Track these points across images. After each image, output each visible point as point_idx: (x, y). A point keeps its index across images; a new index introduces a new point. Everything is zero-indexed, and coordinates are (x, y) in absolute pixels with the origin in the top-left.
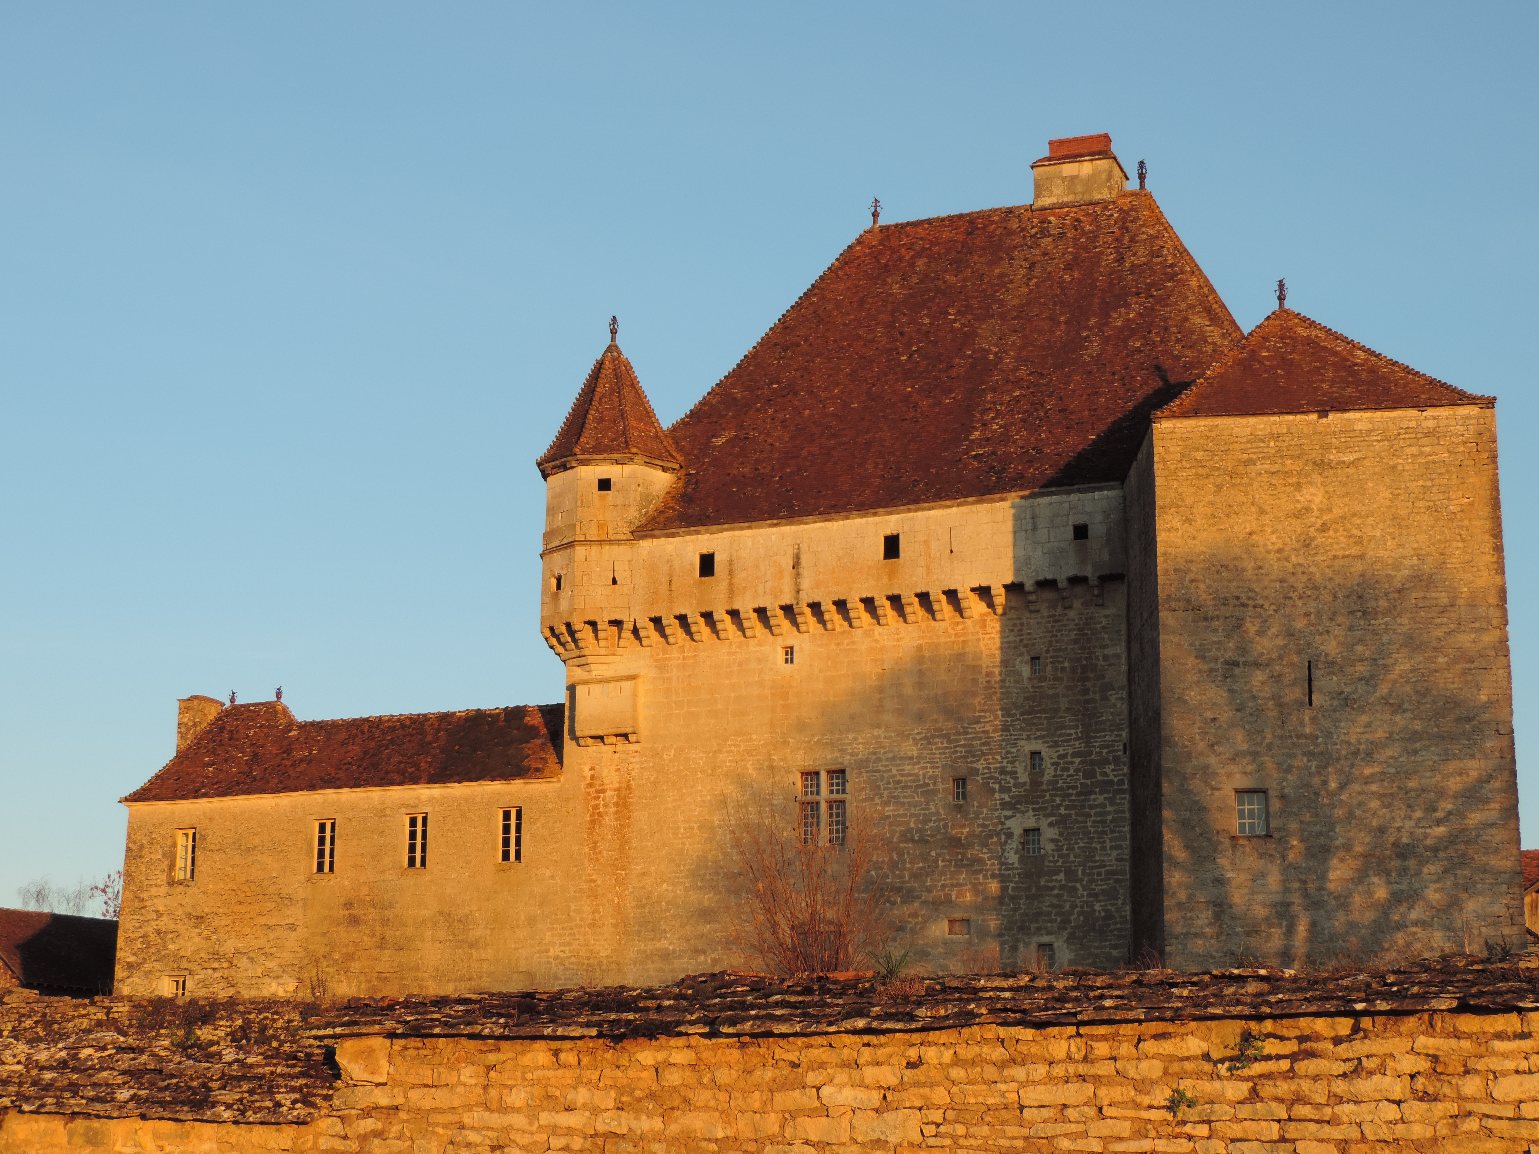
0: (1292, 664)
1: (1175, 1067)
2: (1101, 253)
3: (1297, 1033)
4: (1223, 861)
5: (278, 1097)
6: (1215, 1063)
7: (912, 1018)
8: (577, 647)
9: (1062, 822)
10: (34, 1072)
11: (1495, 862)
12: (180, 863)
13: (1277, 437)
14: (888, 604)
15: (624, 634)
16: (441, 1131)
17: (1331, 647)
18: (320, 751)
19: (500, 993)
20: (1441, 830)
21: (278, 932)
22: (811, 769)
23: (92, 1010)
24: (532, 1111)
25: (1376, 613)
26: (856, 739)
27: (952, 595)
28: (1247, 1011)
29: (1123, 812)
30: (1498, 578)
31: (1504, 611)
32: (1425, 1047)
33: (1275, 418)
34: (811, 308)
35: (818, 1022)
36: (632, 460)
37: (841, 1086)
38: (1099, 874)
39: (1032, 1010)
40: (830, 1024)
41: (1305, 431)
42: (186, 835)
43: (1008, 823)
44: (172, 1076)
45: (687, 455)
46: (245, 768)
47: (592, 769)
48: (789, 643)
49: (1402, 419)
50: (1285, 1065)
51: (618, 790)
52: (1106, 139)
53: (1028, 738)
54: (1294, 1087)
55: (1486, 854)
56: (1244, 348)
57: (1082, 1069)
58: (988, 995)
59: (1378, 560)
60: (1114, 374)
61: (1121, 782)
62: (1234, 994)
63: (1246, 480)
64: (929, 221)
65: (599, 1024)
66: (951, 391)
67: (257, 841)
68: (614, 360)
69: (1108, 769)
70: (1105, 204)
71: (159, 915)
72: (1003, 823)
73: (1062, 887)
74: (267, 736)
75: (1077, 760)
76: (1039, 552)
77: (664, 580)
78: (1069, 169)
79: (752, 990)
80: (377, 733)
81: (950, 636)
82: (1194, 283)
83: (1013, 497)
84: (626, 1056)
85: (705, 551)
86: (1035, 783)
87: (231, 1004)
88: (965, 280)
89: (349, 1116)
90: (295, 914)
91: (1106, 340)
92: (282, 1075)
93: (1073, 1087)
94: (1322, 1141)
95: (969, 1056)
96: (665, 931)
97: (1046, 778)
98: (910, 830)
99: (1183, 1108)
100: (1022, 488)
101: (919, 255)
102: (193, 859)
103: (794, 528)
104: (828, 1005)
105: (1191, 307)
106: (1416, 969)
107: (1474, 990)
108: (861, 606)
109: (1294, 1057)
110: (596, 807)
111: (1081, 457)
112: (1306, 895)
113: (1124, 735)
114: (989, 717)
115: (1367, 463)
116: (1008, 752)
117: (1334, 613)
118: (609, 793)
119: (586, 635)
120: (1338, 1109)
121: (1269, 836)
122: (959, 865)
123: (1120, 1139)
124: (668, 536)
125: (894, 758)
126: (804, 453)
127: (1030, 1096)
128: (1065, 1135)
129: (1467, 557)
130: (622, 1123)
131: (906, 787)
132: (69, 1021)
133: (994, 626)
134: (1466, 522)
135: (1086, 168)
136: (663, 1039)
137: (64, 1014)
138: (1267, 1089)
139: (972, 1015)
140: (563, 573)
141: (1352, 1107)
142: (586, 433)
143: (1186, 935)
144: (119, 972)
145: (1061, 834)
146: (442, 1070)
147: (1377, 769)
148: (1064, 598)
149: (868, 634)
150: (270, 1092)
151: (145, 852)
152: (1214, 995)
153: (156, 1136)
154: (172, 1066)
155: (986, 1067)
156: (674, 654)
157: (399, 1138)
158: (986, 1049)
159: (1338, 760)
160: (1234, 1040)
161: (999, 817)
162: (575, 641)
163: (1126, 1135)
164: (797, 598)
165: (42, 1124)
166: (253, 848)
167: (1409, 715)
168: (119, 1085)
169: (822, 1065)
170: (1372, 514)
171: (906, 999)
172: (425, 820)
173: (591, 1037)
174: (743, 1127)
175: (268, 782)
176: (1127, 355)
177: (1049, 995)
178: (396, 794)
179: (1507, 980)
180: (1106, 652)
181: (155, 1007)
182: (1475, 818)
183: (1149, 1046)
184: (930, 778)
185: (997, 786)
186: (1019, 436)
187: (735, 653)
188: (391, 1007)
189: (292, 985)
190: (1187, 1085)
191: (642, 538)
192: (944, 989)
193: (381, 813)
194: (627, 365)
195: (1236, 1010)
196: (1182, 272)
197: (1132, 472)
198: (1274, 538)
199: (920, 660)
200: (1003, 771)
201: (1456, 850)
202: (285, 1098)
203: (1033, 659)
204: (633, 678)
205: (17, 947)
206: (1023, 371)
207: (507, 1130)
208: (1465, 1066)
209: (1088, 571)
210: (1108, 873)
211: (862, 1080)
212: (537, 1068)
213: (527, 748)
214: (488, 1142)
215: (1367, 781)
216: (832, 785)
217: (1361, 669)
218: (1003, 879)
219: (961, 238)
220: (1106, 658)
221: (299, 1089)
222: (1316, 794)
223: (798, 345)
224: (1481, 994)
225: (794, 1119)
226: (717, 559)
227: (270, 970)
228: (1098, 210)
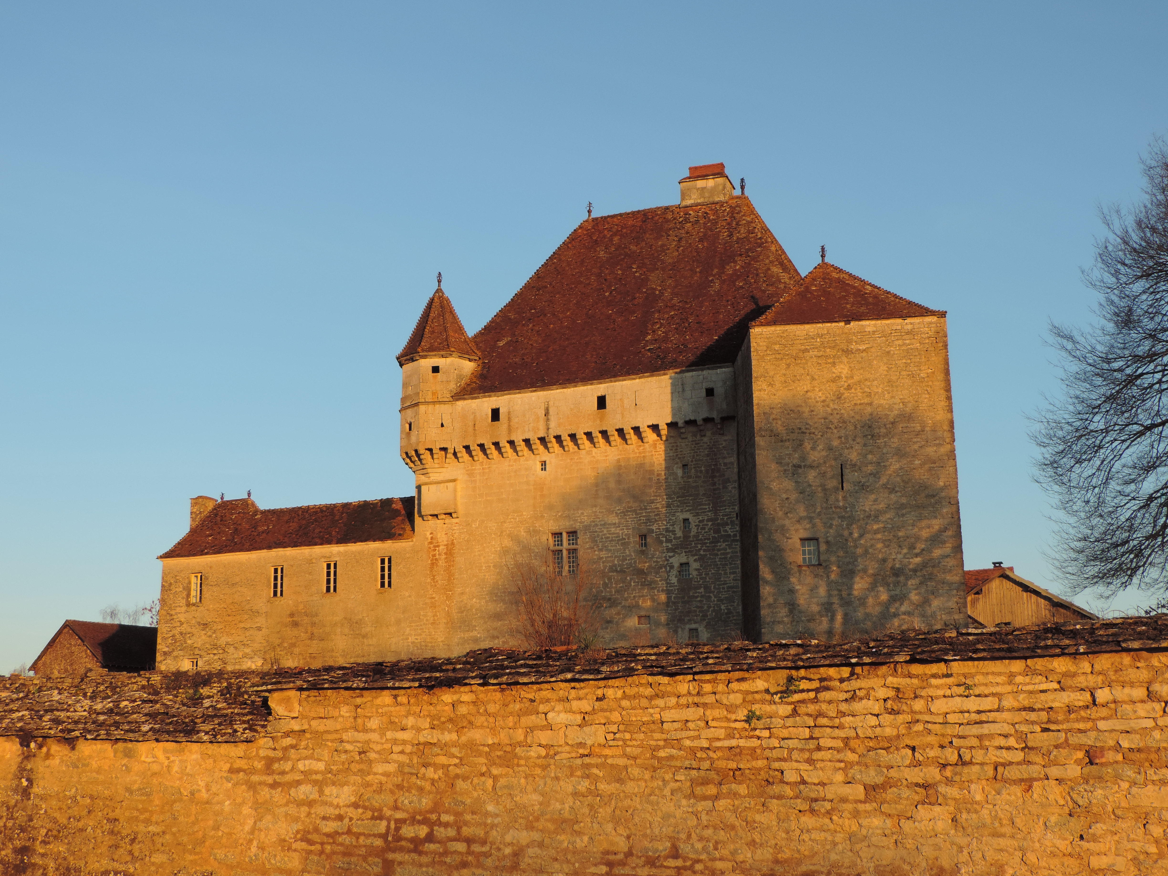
0: (831, 466)
1: (749, 698)
2: (720, 232)
3: (819, 676)
4: (793, 580)
5: (235, 727)
6: (772, 695)
7: (599, 672)
8: (421, 463)
9: (701, 559)
10: (94, 716)
11: (949, 577)
12: (193, 593)
13: (821, 336)
14: (600, 435)
15: (448, 456)
16: (330, 744)
17: (853, 456)
18: (274, 526)
19: (363, 663)
20: (918, 560)
21: (251, 632)
22: (558, 531)
23: (139, 679)
24: (382, 731)
25: (879, 436)
26: (583, 513)
27: (636, 430)
28: (790, 664)
29: (737, 552)
30: (949, 415)
31: (953, 434)
32: (892, 683)
33: (820, 325)
34: (553, 266)
35: (545, 676)
36: (451, 355)
37: (559, 712)
38: (723, 588)
39: (667, 666)
40: (552, 677)
41: (838, 332)
42: (197, 577)
43: (671, 560)
44: (174, 716)
45: (483, 352)
46: (230, 537)
47: (431, 534)
48: (544, 459)
49: (893, 324)
50: (812, 695)
51: (447, 545)
52: (722, 165)
53: (682, 511)
54: (817, 708)
55: (944, 573)
56: (802, 285)
57: (696, 699)
58: (642, 658)
59: (880, 405)
60: (728, 301)
61: (735, 535)
62: (783, 655)
63: (804, 361)
64: (621, 215)
65: (420, 680)
66: (634, 312)
67: (238, 579)
68: (440, 297)
69: (727, 528)
70: (721, 204)
71: (182, 624)
72: (668, 560)
73: (702, 596)
74: (243, 518)
75: (710, 523)
76: (686, 405)
77: (471, 424)
78: (700, 183)
79: (508, 658)
80: (307, 516)
81: (636, 453)
82: (773, 248)
83: (671, 373)
84: (436, 698)
85: (494, 407)
86: (686, 537)
87: (220, 674)
88: (641, 248)
89: (277, 736)
90: (261, 621)
91: (723, 282)
92: (238, 714)
93: (691, 710)
94: (834, 738)
95: (632, 693)
96: (475, 626)
97: (692, 534)
98: (615, 565)
99: (754, 721)
100: (676, 367)
101: (615, 234)
102: (201, 590)
103: (545, 393)
104: (551, 666)
105: (771, 262)
106: (887, 639)
107: (919, 650)
108: (585, 437)
109: (817, 690)
110: (434, 555)
111: (710, 349)
112: (841, 598)
113: (736, 508)
114: (659, 499)
115: (873, 350)
116: (670, 520)
117: (855, 437)
118: (441, 548)
119: (426, 456)
120: (843, 720)
121: (820, 565)
122: (643, 584)
123: (719, 739)
124: (473, 398)
125: (604, 524)
126: (550, 349)
127: (667, 716)
128: (687, 738)
129: (931, 403)
130: (433, 737)
131: (612, 540)
132: (125, 686)
133: (661, 447)
134: (930, 383)
135: (710, 183)
136: (457, 687)
137: (122, 682)
138: (802, 709)
139: (633, 669)
140: (412, 421)
141: (851, 718)
142: (424, 340)
143: (774, 622)
144: (159, 657)
145: (701, 566)
146: (330, 708)
147: (881, 525)
148: (701, 431)
149: (589, 453)
150: (231, 724)
151: (173, 587)
152: (771, 656)
153: (165, 751)
154: (174, 710)
155: (642, 699)
156: (477, 467)
157: (306, 749)
158: (641, 689)
159: (859, 520)
160: (783, 681)
161: (665, 557)
162: (420, 460)
163: (722, 737)
164: (547, 433)
165: (98, 746)
166: (236, 584)
167: (899, 494)
168: (143, 723)
169: (548, 700)
170: (876, 379)
171: (595, 661)
172: (335, 565)
173: (415, 687)
174: (503, 737)
175: (243, 545)
176: (735, 290)
177: (677, 657)
178: (318, 550)
179: (938, 644)
180: (725, 461)
181: (176, 677)
182: (937, 553)
183: (734, 686)
184: (626, 535)
185: (664, 539)
186: (674, 338)
187: (512, 465)
188: (300, 673)
189: (260, 663)
190: (757, 708)
191: (458, 400)
192: (617, 655)
193: (310, 562)
194: (448, 300)
195: (783, 664)
196: (766, 242)
197: (739, 358)
198: (820, 394)
199: (619, 467)
200: (667, 530)
201: (927, 571)
202: (239, 727)
203: (684, 466)
204: (454, 481)
205: (99, 644)
206: (675, 300)
207: (368, 742)
208: (915, 693)
209: (715, 415)
210: (729, 587)
211: (571, 709)
212: (385, 706)
213: (394, 522)
214: (357, 749)
215: (876, 532)
216: (569, 540)
217: (870, 468)
218: (668, 592)
219: (639, 224)
220: (725, 464)
221: (247, 722)
222: (846, 540)
223: (546, 287)
224: (923, 652)
225: (532, 732)
226: (501, 411)
227: (247, 654)
228: (718, 207)
